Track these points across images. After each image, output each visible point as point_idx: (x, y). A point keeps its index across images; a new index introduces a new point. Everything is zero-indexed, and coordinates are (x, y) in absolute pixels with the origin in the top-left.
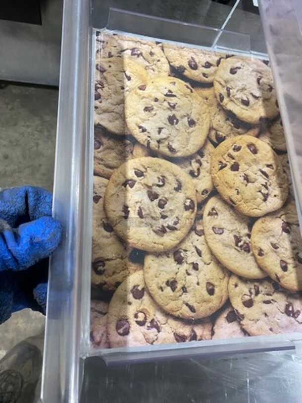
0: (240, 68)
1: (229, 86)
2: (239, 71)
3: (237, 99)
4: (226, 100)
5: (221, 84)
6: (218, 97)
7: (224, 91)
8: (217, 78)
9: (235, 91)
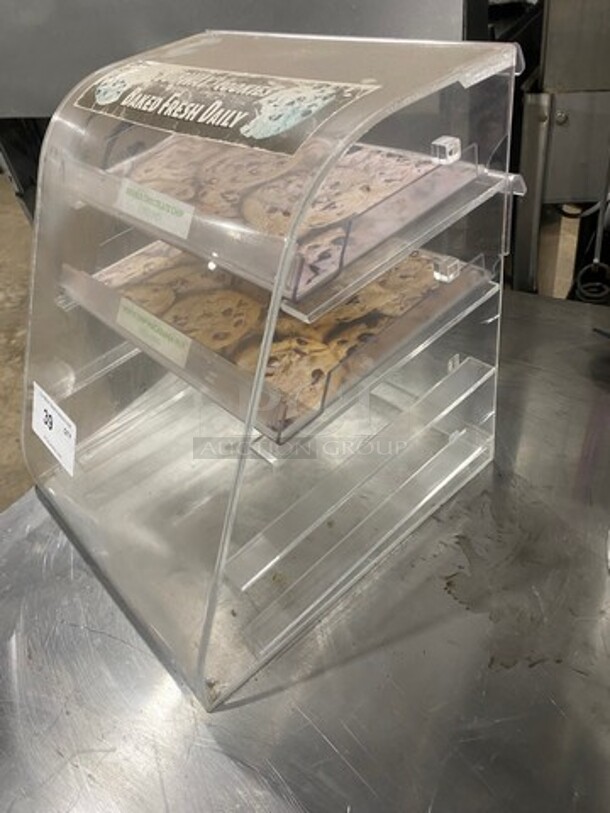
0: (313, 384)
1: (306, 358)
2: (311, 380)
3: (284, 355)
4: (295, 344)
5: (316, 351)
6: (307, 340)
7: (306, 349)
8: (326, 352)
9: (294, 360)
